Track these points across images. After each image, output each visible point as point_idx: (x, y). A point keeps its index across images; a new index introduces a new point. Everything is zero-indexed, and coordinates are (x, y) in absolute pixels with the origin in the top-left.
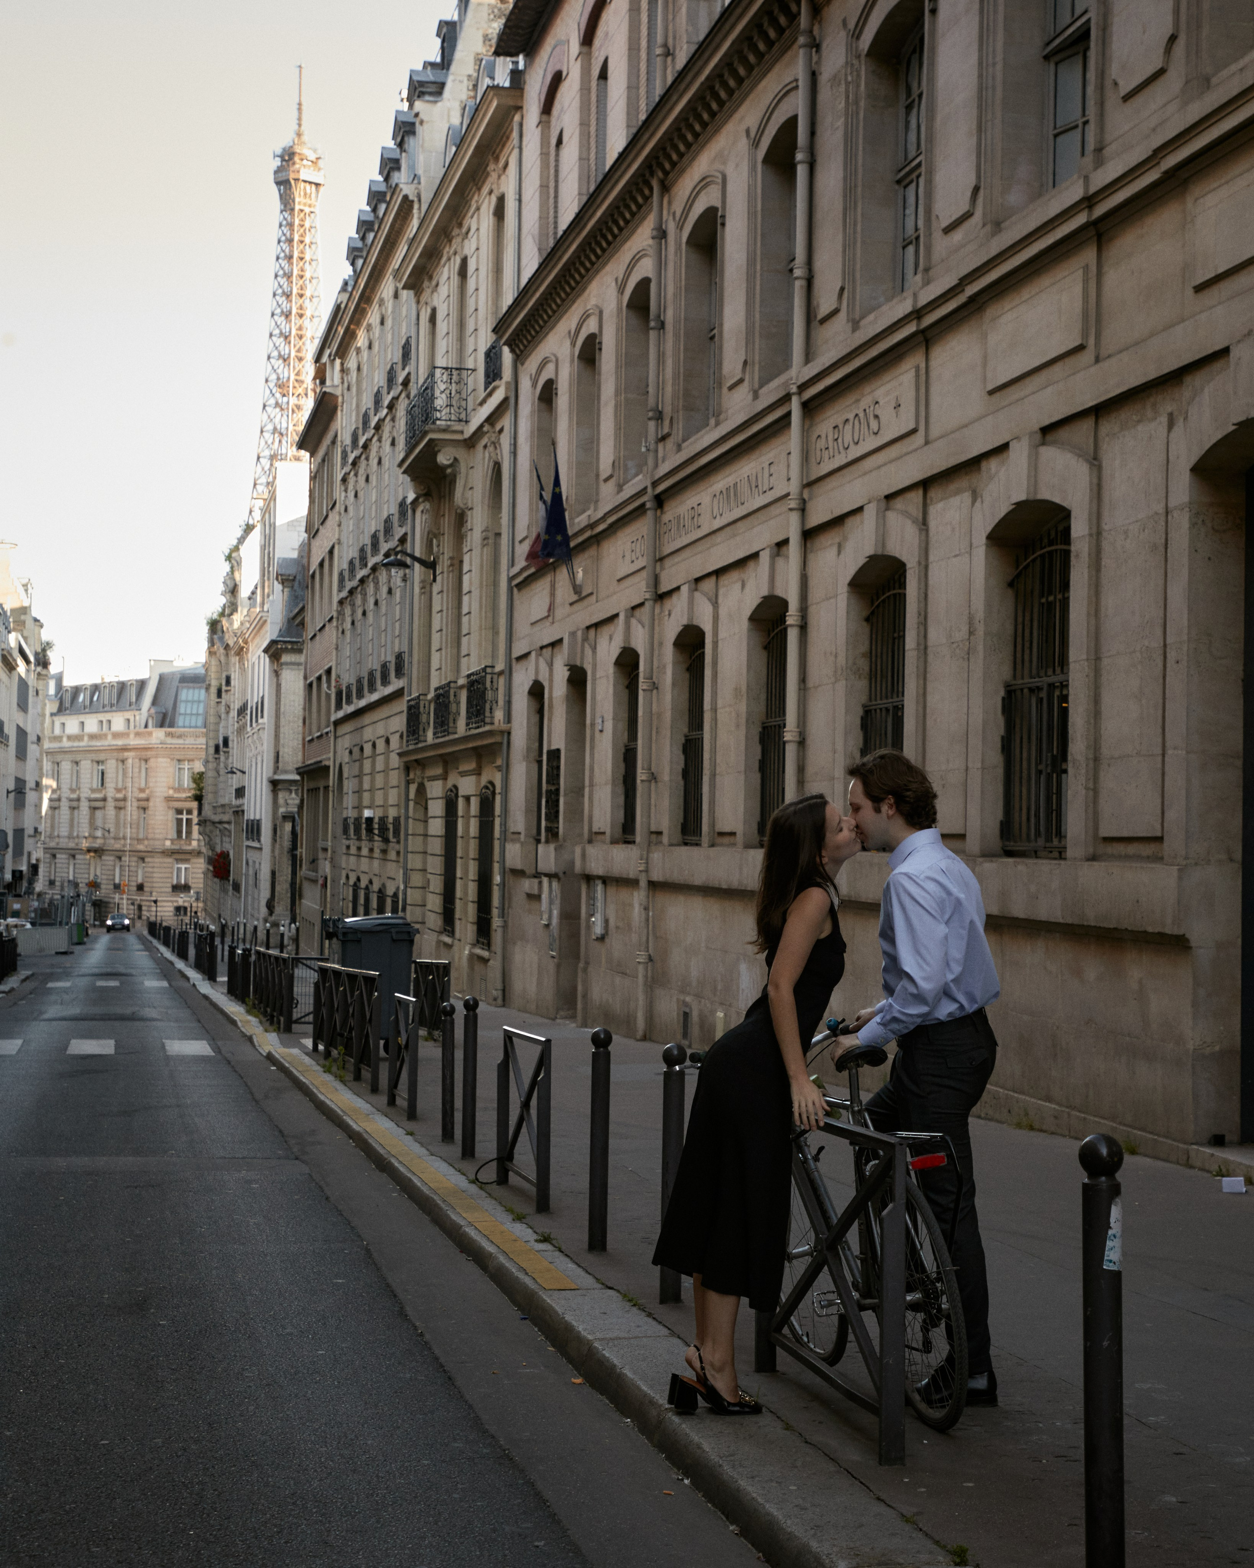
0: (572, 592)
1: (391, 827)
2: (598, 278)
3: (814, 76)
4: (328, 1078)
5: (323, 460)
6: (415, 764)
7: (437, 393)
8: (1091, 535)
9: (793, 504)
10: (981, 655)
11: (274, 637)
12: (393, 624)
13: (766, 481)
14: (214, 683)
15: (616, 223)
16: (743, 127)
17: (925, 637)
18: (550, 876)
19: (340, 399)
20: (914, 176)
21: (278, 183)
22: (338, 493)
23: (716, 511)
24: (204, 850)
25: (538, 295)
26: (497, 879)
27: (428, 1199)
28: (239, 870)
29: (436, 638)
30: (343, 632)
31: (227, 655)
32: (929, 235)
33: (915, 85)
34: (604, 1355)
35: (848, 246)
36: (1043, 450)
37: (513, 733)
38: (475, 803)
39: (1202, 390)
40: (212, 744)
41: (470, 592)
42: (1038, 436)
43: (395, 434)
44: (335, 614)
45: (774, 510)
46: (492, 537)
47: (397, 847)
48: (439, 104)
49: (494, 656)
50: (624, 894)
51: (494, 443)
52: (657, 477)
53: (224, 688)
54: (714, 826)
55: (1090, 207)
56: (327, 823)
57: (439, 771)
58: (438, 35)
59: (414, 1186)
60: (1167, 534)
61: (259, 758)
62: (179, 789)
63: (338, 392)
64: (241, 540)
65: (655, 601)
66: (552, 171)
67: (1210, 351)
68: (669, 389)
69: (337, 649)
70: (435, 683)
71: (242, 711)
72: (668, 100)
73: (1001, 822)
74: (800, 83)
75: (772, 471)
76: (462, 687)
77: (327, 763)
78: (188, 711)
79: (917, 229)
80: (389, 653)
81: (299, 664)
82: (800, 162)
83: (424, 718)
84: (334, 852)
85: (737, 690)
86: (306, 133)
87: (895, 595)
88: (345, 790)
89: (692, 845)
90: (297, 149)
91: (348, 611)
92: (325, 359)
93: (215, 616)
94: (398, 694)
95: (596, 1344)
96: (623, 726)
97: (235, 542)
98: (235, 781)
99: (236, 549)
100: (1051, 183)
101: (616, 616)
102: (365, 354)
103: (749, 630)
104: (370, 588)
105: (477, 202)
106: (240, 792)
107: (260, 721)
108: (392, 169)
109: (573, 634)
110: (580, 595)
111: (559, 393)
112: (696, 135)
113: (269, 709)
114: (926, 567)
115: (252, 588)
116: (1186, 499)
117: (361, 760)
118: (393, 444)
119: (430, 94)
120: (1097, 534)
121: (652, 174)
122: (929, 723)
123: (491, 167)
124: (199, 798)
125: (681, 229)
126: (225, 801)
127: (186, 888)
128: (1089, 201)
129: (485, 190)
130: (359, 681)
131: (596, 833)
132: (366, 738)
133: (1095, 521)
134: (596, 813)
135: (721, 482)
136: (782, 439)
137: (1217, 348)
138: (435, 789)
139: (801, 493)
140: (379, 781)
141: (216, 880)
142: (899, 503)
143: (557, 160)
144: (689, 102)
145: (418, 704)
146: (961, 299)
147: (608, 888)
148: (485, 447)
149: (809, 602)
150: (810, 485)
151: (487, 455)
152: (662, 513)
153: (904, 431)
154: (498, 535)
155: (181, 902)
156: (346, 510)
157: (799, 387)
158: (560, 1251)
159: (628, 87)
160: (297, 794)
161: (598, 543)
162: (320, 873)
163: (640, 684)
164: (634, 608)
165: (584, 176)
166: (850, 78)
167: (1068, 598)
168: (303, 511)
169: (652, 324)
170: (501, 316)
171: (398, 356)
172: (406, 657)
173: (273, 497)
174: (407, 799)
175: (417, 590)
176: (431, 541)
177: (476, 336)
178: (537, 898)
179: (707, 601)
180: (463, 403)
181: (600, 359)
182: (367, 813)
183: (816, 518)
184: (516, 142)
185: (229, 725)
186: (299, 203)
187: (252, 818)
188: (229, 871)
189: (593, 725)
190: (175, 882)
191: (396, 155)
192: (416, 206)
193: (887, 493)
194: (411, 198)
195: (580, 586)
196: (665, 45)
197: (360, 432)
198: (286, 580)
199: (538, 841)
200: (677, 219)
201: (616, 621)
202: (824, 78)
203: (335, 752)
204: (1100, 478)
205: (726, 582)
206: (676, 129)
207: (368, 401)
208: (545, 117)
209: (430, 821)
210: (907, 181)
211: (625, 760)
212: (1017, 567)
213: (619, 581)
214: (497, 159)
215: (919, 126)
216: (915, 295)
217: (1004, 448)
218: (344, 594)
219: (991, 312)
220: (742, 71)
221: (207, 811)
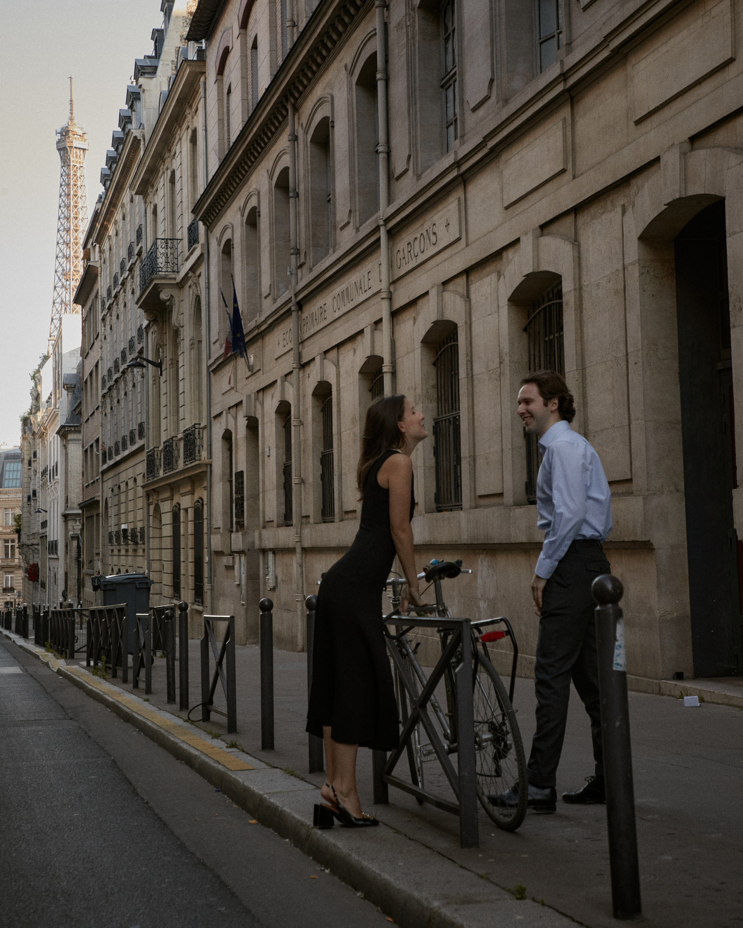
0: (247, 370)
1: (139, 534)
2: (256, 171)
3: (386, 26)
4: (96, 678)
5: (90, 309)
6: (153, 492)
7: (159, 255)
8: (575, 289)
9: (384, 295)
10: (508, 377)
11: (63, 424)
12: (137, 406)
13: (366, 284)
14: (27, 458)
15: (266, 134)
16: (343, 64)
17: (472, 369)
18: (240, 553)
19: (99, 269)
20: (452, 81)
21: (59, 150)
22: (100, 328)
23: (335, 307)
24: (22, 564)
25: (218, 186)
26: (206, 559)
27: (156, 731)
28: (45, 574)
29: (163, 410)
30: (106, 415)
31: (34, 439)
32: (463, 114)
33: (450, 25)
34: (270, 802)
35: (412, 129)
36: (542, 239)
37: (214, 465)
38: (191, 512)
39: (643, 186)
40: (26, 496)
41: (183, 379)
42: (539, 230)
43: (134, 287)
44: (100, 404)
45: (372, 301)
46: (196, 343)
47: (143, 546)
48: (154, 79)
49: (200, 418)
50: (287, 558)
51: (195, 283)
52: (297, 291)
53: (32, 459)
54: (342, 508)
55: (565, 80)
56: (99, 538)
57: (167, 495)
58: (152, 39)
59: (148, 726)
60: (624, 282)
61: (56, 501)
62: (5, 528)
63: (98, 265)
64: (41, 366)
65: (300, 369)
66: (225, 110)
67: (647, 161)
68: (303, 235)
69: (102, 426)
70: (163, 439)
71: (44, 473)
72: (294, 52)
73: (526, 483)
74: (377, 31)
75: (370, 277)
76: (180, 439)
77: (98, 499)
78: (11, 477)
79: (455, 115)
80: (134, 425)
81: (79, 440)
82: (379, 79)
83: (157, 462)
84: (103, 555)
85: (353, 419)
86: (75, 118)
87: (451, 346)
88: (109, 515)
89: (329, 522)
90: (70, 128)
91: (108, 401)
92: (89, 246)
93: (26, 415)
94: (141, 449)
95: (265, 796)
96: (282, 451)
97: (37, 368)
98: (41, 518)
99: (38, 371)
100: (539, 71)
101: (276, 381)
102: (114, 239)
103: (360, 380)
104: (122, 385)
105: (179, 135)
106: (44, 524)
107: (55, 477)
108: (126, 123)
109: (249, 396)
110: (253, 372)
111: (235, 246)
112: (314, 73)
113: (61, 471)
114: (471, 325)
115: (49, 395)
116: (636, 258)
117: (118, 495)
118: (133, 293)
119: (149, 73)
120: (579, 289)
121: (287, 101)
122: (477, 424)
123: (188, 111)
124: (18, 531)
125: (307, 134)
126: (35, 531)
127: (12, 589)
128: (564, 76)
129: (184, 126)
130: (116, 444)
131: (268, 522)
132: (121, 480)
133: (577, 279)
134: (267, 509)
135: (338, 288)
136: (375, 256)
137: (652, 158)
138: (166, 507)
139: (389, 288)
140: (131, 505)
141: (31, 582)
142: (451, 286)
143: (228, 103)
144: (308, 51)
145: (153, 453)
146: (485, 151)
147: (277, 557)
148: (190, 287)
149: (397, 357)
150: (394, 282)
151: (191, 292)
152: (302, 313)
153: (452, 240)
154: (200, 342)
155: (8, 599)
156: (105, 338)
157: (385, 221)
158: (243, 751)
159: (270, 50)
160: (80, 522)
161: (263, 338)
162: (95, 570)
163: (292, 422)
164: (286, 375)
165: (244, 109)
166: (408, 23)
167: (563, 335)
168: (79, 345)
169: (291, 194)
170: (196, 202)
171: (134, 238)
172: (145, 425)
173: (60, 336)
174: (149, 516)
175: (151, 382)
176: (159, 351)
177: (182, 219)
178: (232, 568)
179: (331, 364)
180: (176, 261)
181: (260, 223)
182: (123, 527)
183: (400, 301)
184: (202, 94)
185: (36, 483)
186: (73, 161)
187: (52, 540)
188: (38, 576)
189: (263, 453)
190: (4, 586)
191: (128, 114)
192: (142, 143)
193: (443, 281)
194: (139, 138)
195: (252, 366)
196: (292, 20)
197: (113, 288)
198: (69, 388)
199: (232, 532)
200: (304, 127)
201: (275, 385)
202: (392, 25)
203: (103, 491)
204: (579, 253)
205: (344, 352)
206: (301, 70)
207: (116, 268)
208: (219, 77)
209: (163, 527)
210: (447, 86)
211: (285, 473)
212: (529, 318)
213: (276, 359)
214: (191, 106)
215: (453, 50)
216: (456, 153)
217: (517, 241)
218: (105, 391)
219: (504, 157)
220: (340, 28)
221: (24, 539)
